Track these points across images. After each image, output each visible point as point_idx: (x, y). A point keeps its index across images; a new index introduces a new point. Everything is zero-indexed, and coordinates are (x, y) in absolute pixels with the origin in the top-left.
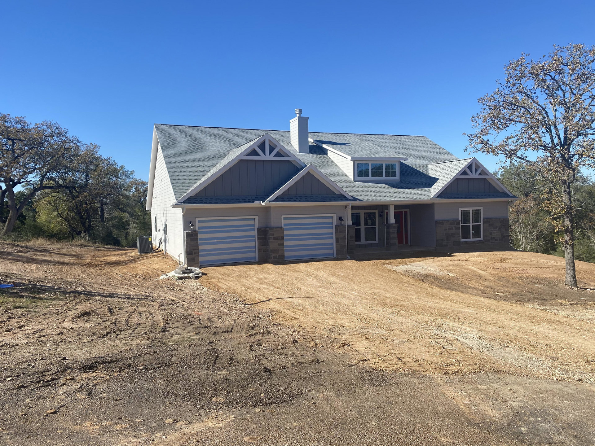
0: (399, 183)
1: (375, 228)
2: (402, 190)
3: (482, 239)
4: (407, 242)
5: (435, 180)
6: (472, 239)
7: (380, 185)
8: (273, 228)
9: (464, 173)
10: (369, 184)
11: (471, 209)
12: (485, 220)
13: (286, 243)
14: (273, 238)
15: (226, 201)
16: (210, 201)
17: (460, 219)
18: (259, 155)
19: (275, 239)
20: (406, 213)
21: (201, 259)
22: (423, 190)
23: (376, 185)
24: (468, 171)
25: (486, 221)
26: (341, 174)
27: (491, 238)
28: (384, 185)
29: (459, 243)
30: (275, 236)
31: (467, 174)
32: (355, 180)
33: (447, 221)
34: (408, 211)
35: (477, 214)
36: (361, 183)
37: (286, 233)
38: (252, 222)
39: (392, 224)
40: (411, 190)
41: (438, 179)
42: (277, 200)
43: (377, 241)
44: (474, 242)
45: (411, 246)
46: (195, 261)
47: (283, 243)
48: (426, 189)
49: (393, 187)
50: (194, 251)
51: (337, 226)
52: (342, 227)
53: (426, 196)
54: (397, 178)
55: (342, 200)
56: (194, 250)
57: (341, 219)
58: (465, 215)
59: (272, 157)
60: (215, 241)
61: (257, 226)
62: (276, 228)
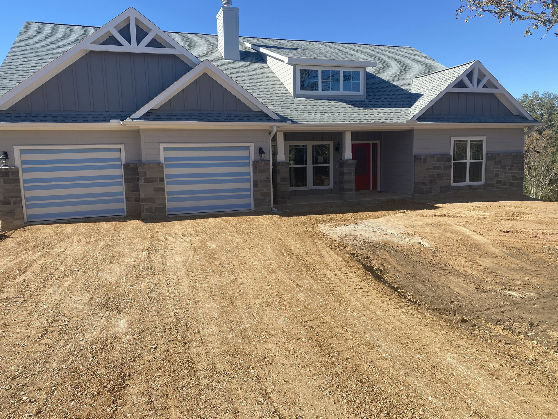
0: (364, 101)
1: (328, 167)
2: (366, 110)
3: (482, 182)
4: (375, 187)
5: (417, 96)
6: (468, 183)
7: (333, 103)
8: (145, 163)
9: (460, 83)
10: (316, 101)
11: (469, 139)
12: (489, 155)
13: (167, 188)
14: (145, 179)
15: (62, 118)
16: (34, 119)
17: (452, 153)
18: (119, 44)
19: (147, 180)
20: (375, 145)
21: (26, 212)
22: (399, 110)
23: (326, 103)
24: (467, 81)
25: (490, 157)
26: (277, 87)
27: (497, 182)
28: (340, 103)
29: (448, 188)
30: (147, 177)
31: (465, 86)
32: (296, 95)
33: (432, 156)
34: (378, 142)
35: (477, 147)
36: (306, 99)
37: (167, 171)
38: (116, 155)
39: (347, 160)
40: (379, 109)
41: (422, 95)
42: (147, 116)
43: (331, 186)
44: (470, 187)
45: (380, 192)
46: (15, 215)
47: (164, 188)
48: (403, 109)
49: (352, 105)
50: (12, 200)
51: (255, 163)
52: (263, 163)
53: (401, 117)
54: (361, 93)
55: (261, 121)
56: (12, 197)
57: (261, 151)
58: (460, 146)
59: (142, 48)
60: (53, 183)
61: (124, 161)
62: (149, 164)
